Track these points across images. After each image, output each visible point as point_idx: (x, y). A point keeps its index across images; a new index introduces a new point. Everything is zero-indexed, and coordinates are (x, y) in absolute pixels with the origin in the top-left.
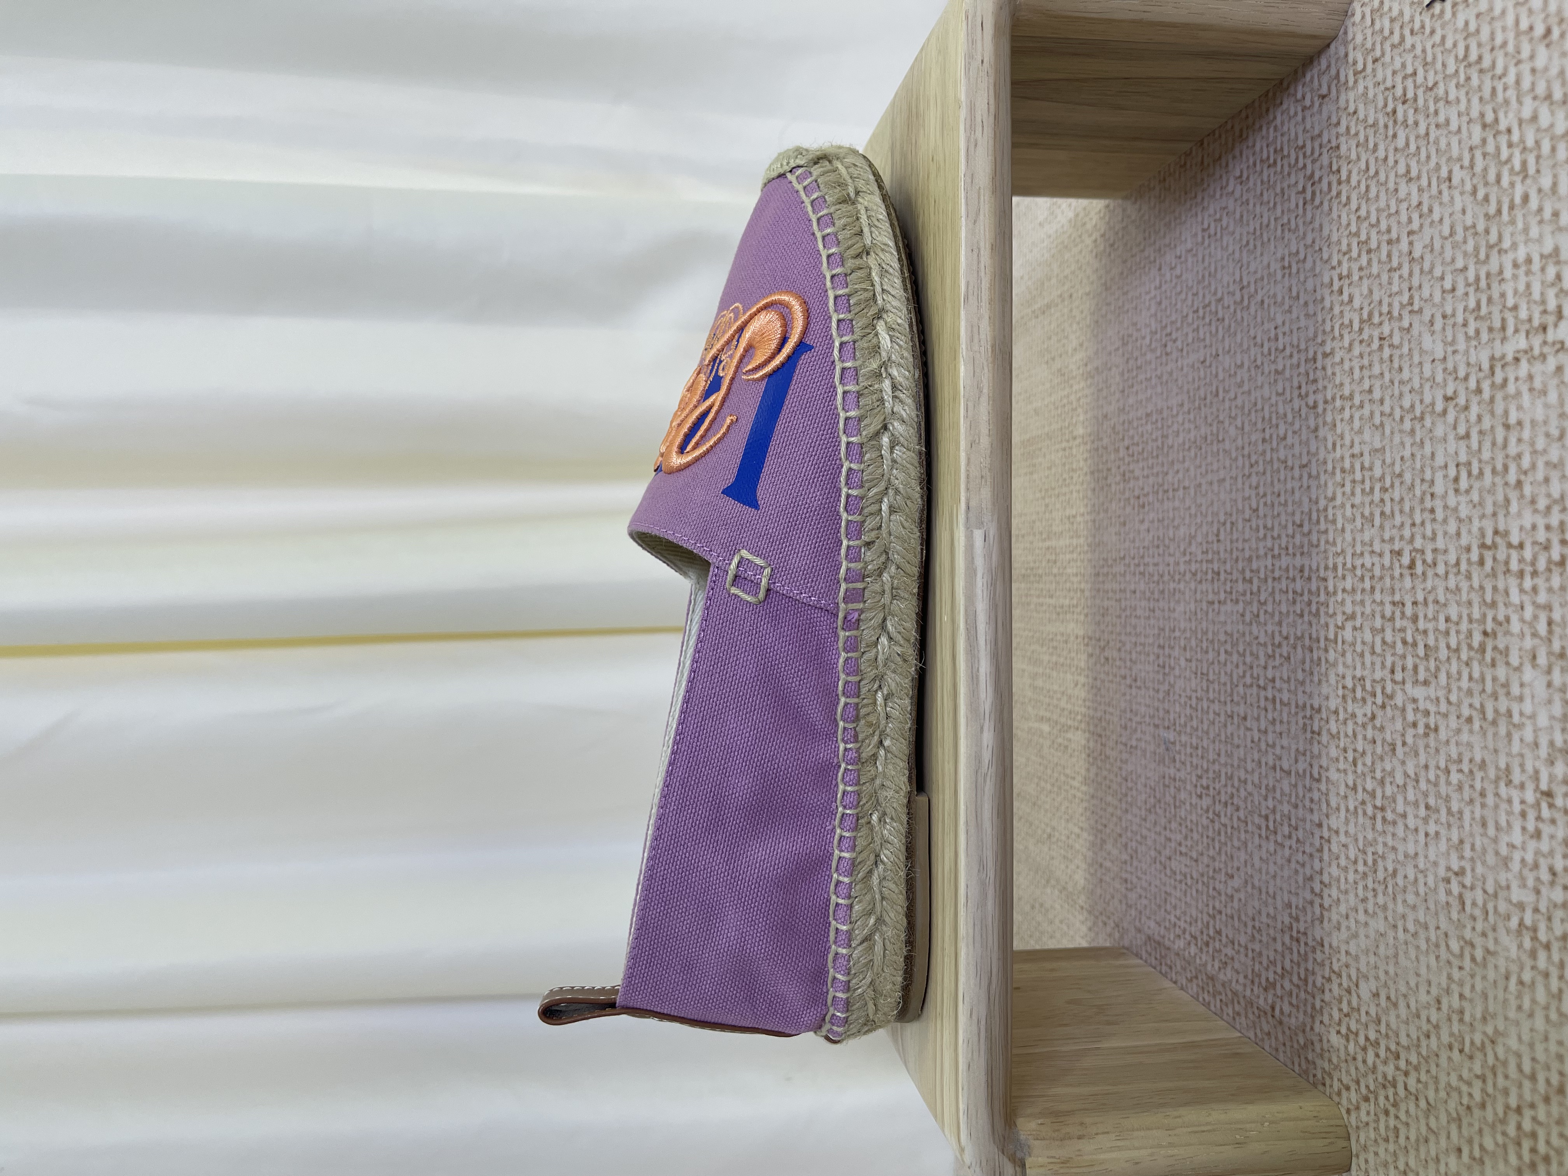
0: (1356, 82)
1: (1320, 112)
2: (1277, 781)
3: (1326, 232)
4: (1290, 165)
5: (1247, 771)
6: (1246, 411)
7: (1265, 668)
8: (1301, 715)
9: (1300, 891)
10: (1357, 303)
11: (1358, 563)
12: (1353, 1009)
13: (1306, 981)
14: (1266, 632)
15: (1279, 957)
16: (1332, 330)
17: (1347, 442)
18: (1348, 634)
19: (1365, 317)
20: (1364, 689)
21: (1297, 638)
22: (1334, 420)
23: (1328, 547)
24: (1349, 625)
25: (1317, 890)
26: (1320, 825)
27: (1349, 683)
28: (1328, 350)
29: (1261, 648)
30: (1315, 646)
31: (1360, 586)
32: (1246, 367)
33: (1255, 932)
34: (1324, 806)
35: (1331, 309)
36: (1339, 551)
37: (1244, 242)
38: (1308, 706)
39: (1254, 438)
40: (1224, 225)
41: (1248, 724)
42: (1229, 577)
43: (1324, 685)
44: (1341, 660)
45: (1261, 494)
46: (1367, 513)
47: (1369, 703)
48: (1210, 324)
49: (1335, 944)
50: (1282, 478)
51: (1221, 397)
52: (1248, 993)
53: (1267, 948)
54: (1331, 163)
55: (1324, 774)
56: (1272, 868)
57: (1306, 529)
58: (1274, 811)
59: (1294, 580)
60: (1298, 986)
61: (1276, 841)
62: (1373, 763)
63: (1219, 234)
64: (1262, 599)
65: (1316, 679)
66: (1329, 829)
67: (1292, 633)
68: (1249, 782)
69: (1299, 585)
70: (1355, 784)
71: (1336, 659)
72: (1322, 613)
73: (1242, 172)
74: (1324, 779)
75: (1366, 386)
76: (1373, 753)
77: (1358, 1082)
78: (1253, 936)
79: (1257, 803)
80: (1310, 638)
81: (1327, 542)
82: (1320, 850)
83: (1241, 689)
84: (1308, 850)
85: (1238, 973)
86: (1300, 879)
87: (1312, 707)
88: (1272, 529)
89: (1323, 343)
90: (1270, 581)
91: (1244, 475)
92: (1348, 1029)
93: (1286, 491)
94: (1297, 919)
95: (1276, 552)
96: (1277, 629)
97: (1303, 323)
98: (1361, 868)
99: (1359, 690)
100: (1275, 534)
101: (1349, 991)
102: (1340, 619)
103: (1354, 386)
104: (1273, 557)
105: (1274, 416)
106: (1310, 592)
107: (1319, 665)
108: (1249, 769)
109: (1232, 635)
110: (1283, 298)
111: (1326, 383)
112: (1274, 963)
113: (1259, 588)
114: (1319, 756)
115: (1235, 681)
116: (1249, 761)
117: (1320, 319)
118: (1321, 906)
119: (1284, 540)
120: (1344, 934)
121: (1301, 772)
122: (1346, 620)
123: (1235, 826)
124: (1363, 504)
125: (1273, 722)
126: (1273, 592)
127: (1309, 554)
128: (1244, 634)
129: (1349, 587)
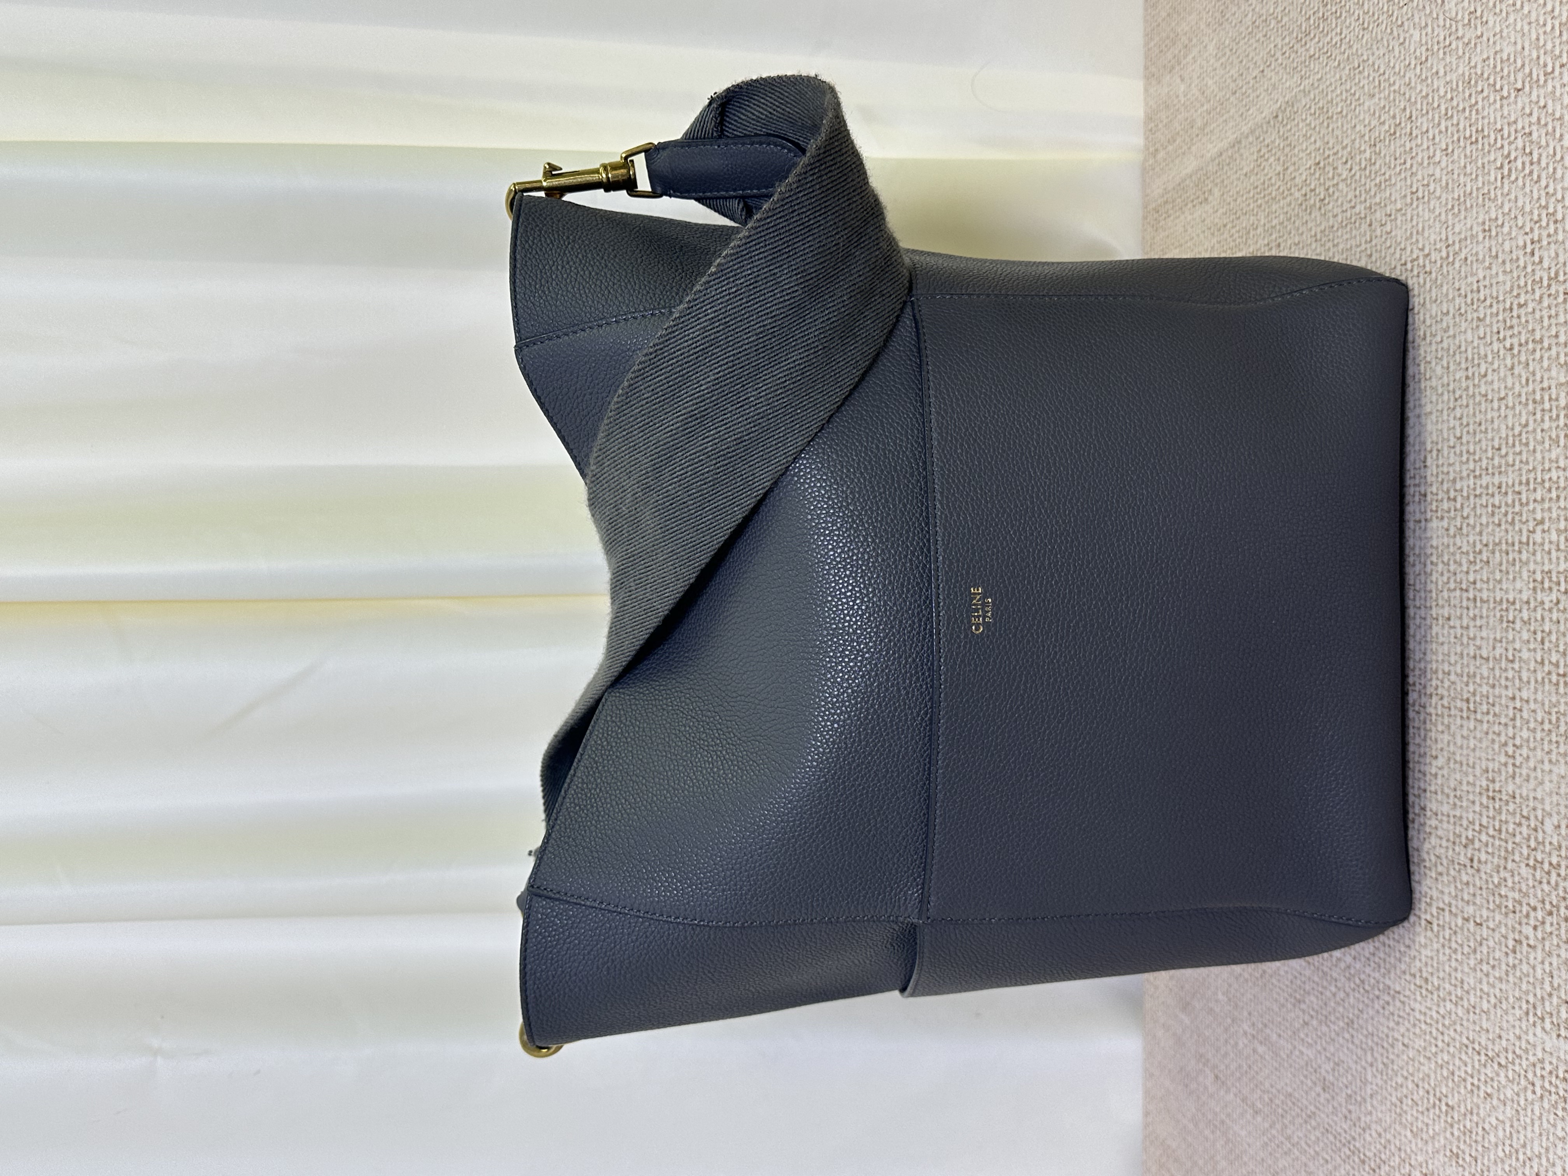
0: (1546, 81)
1: (1516, 103)
2: (1477, 668)
3: (1520, 204)
4: (1489, 144)
5: (1450, 664)
6: (1451, 352)
7: (1467, 573)
8: (1499, 608)
9: (1496, 757)
10: (1546, 264)
11: (1547, 477)
12: (1539, 843)
13: (1500, 831)
14: (1468, 542)
15: (1477, 816)
16: (1526, 285)
17: (1538, 378)
18: (1538, 537)
19: (1553, 275)
20: (1550, 578)
21: (1495, 544)
22: (1527, 360)
23: (1522, 465)
24: (1539, 529)
25: (1510, 753)
26: (1514, 698)
27: (1539, 578)
28: (1522, 302)
29: (1464, 556)
30: (1510, 549)
31: (1548, 496)
32: (1451, 315)
33: (1456, 800)
34: (1517, 681)
35: (1525, 267)
36: (1531, 468)
37: (1450, 207)
38: (1504, 600)
39: (1457, 377)
40: (1432, 191)
41: (1452, 623)
42: (1435, 497)
43: (1518, 581)
44: (1532, 558)
45: (1465, 423)
46: (1554, 436)
47: (1555, 591)
48: (1418, 276)
49: (1524, 794)
50: (1483, 410)
51: (1428, 342)
52: (1450, 853)
53: (1467, 812)
54: (1524, 146)
55: (1517, 655)
56: (1472, 743)
57: (1503, 452)
58: (1474, 694)
59: (1493, 495)
60: (1493, 837)
61: (1476, 719)
62: (1557, 639)
63: (1426, 199)
64: (1465, 514)
65: (1511, 577)
66: (1521, 699)
67: (1491, 541)
68: (1453, 673)
69: (1497, 500)
70: (1543, 660)
71: (1528, 559)
72: (1517, 522)
73: (1447, 145)
74: (1517, 659)
75: (1554, 333)
76: (1558, 631)
77: (1543, 902)
78: (1455, 804)
79: (1459, 689)
80: (1507, 543)
81: (1521, 462)
82: (1513, 719)
83: (1445, 594)
84: (1503, 720)
85: (1441, 838)
86: (1496, 746)
87: (1508, 601)
88: (1474, 453)
89: (1519, 294)
90: (1472, 497)
91: (1449, 408)
92: (1536, 860)
93: (1486, 421)
94: (1493, 781)
95: (1477, 473)
96: (1478, 538)
97: (1501, 278)
98: (1547, 726)
99: (1547, 581)
100: (1477, 458)
101: (1536, 830)
102: (1531, 524)
103: (1544, 331)
104: (1475, 477)
105: (1476, 356)
106: (1507, 504)
107: (1514, 565)
108: (1453, 662)
109: (1437, 548)
110: (1484, 257)
111: (1520, 329)
112: (1472, 823)
113: (1462, 505)
114: (1514, 640)
115: (1440, 587)
116: (1452, 654)
117: (1515, 275)
118: (1514, 765)
119: (1485, 462)
120: (1532, 784)
121: (1498, 657)
122: (1537, 525)
123: (1440, 713)
124: (1550, 428)
125: (1474, 619)
126: (1475, 507)
127: (1506, 472)
128: (1448, 546)
129: (1539, 498)
